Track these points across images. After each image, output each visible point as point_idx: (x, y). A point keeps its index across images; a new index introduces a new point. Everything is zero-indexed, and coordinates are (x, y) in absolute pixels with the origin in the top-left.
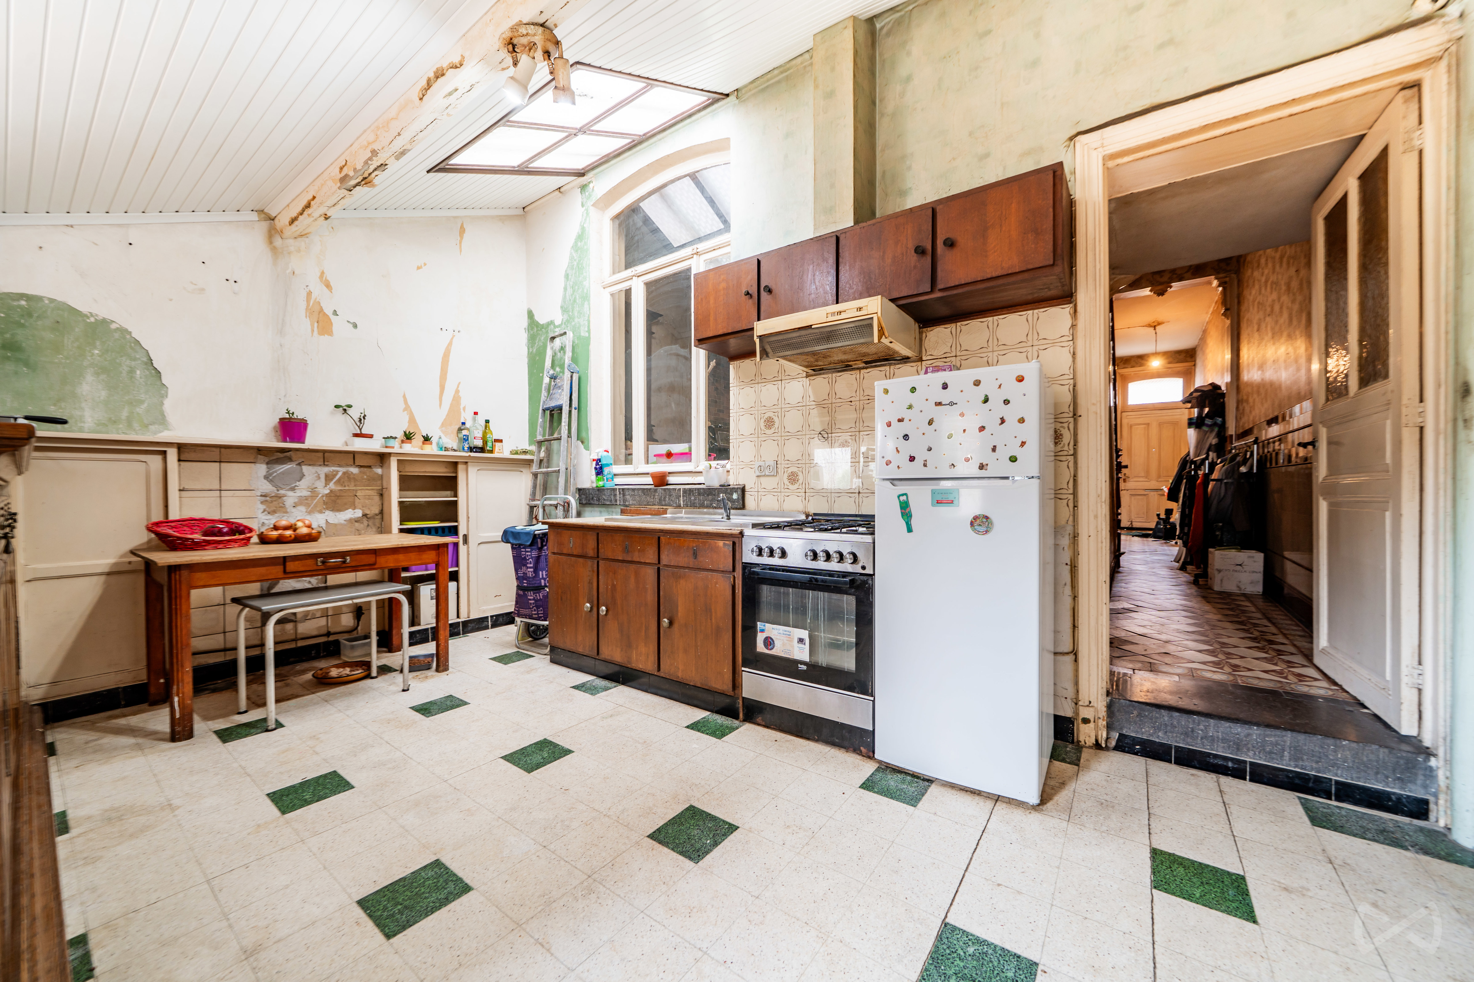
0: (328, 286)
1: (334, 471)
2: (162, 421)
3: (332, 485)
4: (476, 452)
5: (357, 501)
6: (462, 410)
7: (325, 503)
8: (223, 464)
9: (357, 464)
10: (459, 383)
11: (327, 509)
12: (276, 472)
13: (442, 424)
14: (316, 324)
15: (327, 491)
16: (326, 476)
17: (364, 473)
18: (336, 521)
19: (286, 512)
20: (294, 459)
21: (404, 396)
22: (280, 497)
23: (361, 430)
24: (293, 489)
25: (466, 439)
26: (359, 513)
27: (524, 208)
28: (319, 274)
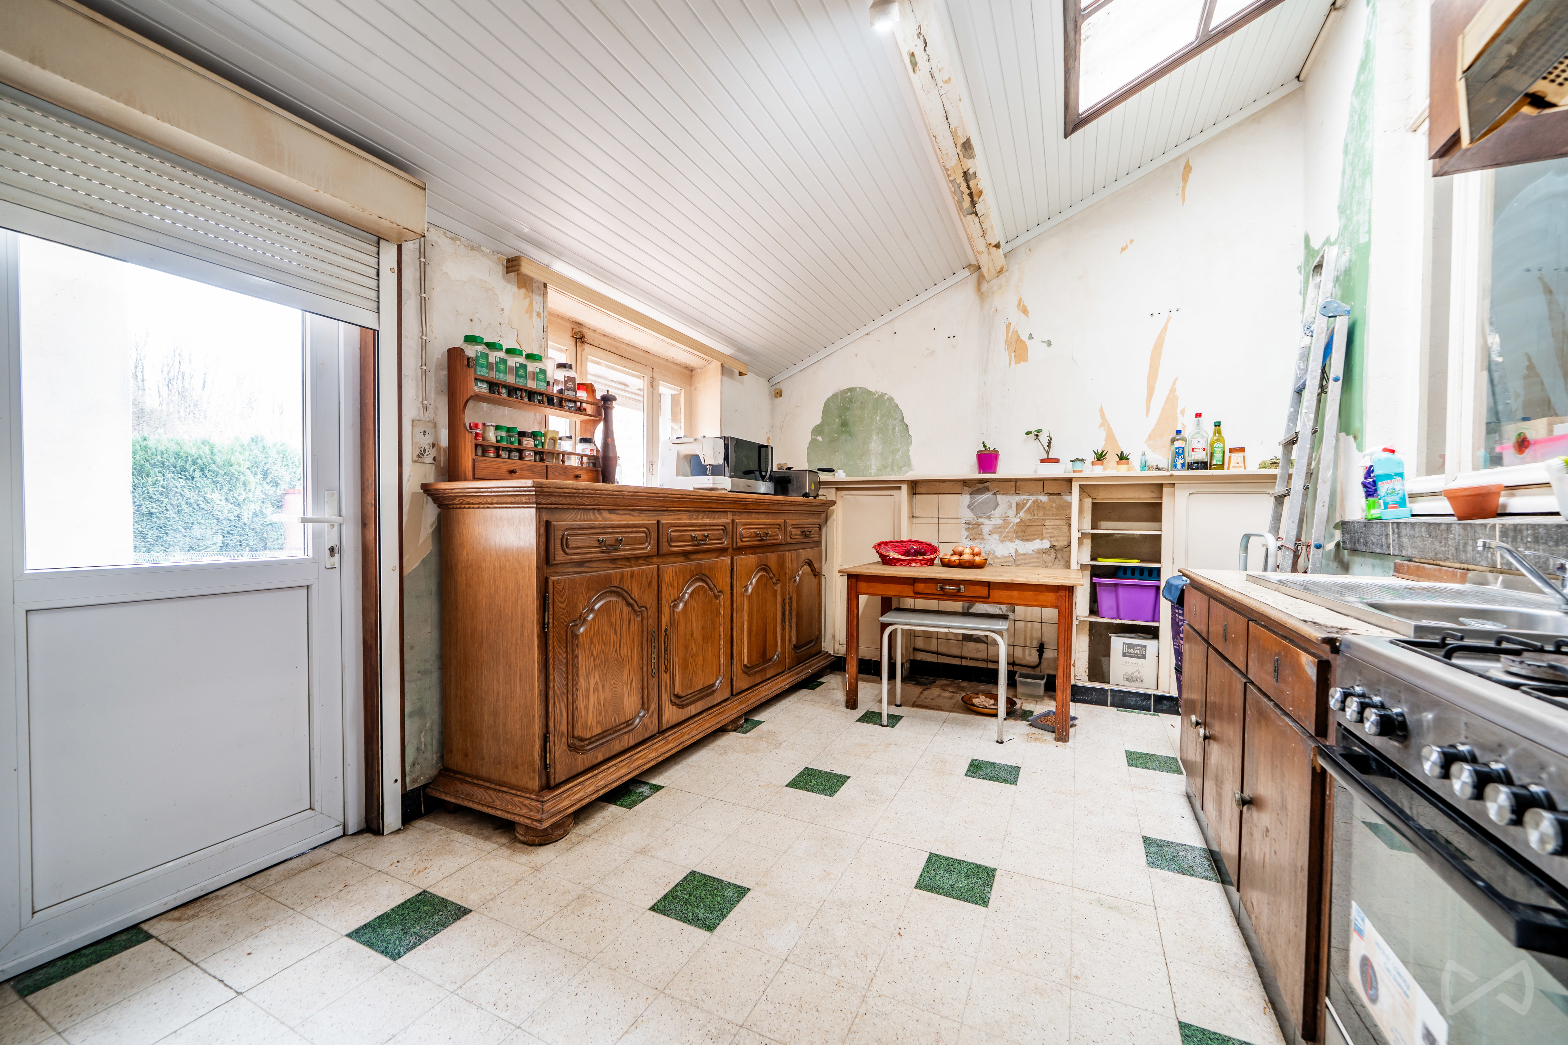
0: (1025, 311)
1: (1024, 499)
2: (908, 464)
3: (1022, 514)
4: (1197, 469)
5: (1045, 530)
6: (1179, 415)
7: (1016, 533)
8: (940, 496)
9: (1046, 491)
10: (1176, 379)
11: (1017, 538)
12: (976, 501)
13: (1150, 436)
14: (1013, 354)
15: (1018, 520)
16: (1017, 505)
17: (1054, 501)
18: (1025, 552)
19: (984, 539)
20: (990, 489)
21: (1101, 410)
22: (979, 525)
23: (1048, 455)
24: (989, 518)
25: (1180, 453)
26: (1046, 544)
27: (1298, 77)
28: (1017, 303)
